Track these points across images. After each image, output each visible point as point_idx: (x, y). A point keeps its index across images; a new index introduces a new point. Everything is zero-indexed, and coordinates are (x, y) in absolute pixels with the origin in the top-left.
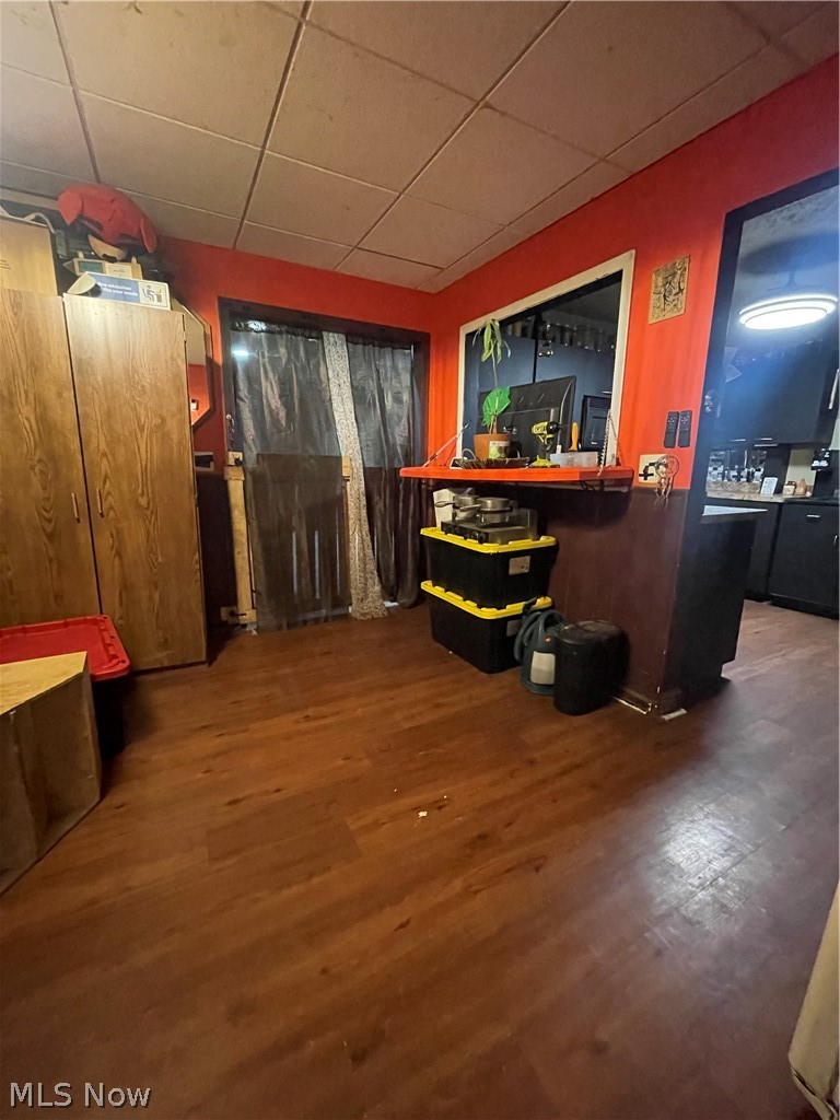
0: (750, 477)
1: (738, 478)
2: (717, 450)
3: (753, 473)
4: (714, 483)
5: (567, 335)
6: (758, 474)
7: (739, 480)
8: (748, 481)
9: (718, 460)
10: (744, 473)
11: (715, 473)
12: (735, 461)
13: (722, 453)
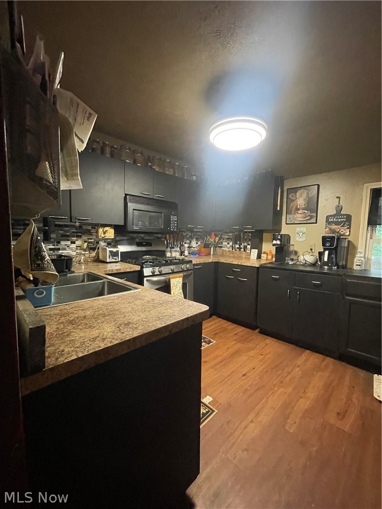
0: (245, 248)
1: (240, 248)
2: (228, 233)
3: (246, 246)
4: (229, 251)
5: (108, 150)
6: (249, 247)
7: (240, 250)
8: (244, 251)
9: (230, 239)
10: (242, 246)
11: (228, 246)
12: (237, 239)
13: (231, 234)
